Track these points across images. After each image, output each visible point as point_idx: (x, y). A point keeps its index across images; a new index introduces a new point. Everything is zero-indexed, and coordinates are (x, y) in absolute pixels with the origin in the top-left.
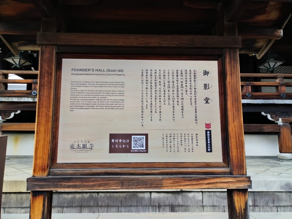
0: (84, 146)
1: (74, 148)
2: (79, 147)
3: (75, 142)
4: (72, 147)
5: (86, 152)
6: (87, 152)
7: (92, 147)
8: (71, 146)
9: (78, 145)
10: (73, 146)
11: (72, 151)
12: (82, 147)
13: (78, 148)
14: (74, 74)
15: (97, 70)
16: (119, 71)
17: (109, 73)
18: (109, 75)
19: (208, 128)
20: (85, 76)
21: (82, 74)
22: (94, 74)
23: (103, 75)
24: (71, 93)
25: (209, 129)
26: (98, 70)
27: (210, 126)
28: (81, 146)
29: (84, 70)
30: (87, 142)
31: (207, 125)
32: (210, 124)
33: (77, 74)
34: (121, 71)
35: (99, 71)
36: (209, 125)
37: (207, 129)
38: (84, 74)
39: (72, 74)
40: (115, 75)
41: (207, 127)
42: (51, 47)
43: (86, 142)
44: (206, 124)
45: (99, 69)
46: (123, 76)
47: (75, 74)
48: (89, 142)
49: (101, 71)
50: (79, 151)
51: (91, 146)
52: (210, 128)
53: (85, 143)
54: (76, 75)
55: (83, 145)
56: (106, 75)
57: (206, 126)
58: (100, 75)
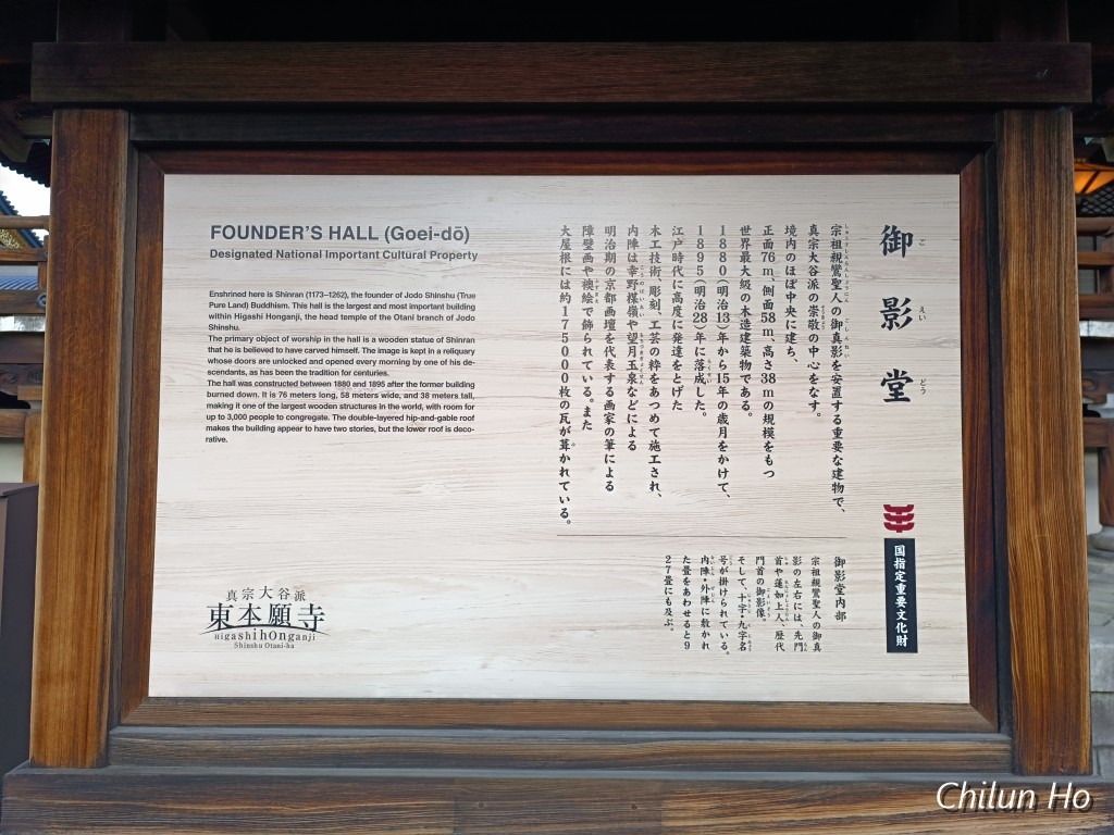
0: (279, 617)
1: (229, 627)
2: (254, 622)
3: (232, 595)
4: (219, 620)
5: (288, 646)
6: (290, 644)
7: (315, 620)
8: (216, 617)
9: (250, 610)
10: (222, 617)
11: (217, 637)
12: (265, 621)
13: (249, 625)
14: (221, 255)
15: (338, 232)
16: (446, 235)
17: (396, 246)
18: (394, 257)
19: (899, 529)
20: (275, 262)
21: (262, 255)
22: (324, 253)
23: (366, 256)
24: (210, 349)
25: (905, 534)
26: (342, 235)
27: (911, 517)
28: (265, 617)
29: (271, 233)
30: (293, 593)
31: (893, 514)
32: (910, 507)
33: (238, 256)
34: (458, 235)
35: (345, 236)
36: (904, 514)
37: (893, 534)
38: (274, 252)
39: (215, 254)
40: (428, 256)
41: (894, 523)
42: (107, 114)
43: (284, 593)
44: (887, 507)
45: (349, 228)
46: (467, 261)
47: (228, 255)
48: (300, 596)
49: (359, 238)
50: (251, 642)
51: (312, 617)
52: (910, 526)
53: (284, 602)
54: (232, 260)
55: (272, 610)
56: (381, 255)
57: (887, 516)
58: (350, 255)
